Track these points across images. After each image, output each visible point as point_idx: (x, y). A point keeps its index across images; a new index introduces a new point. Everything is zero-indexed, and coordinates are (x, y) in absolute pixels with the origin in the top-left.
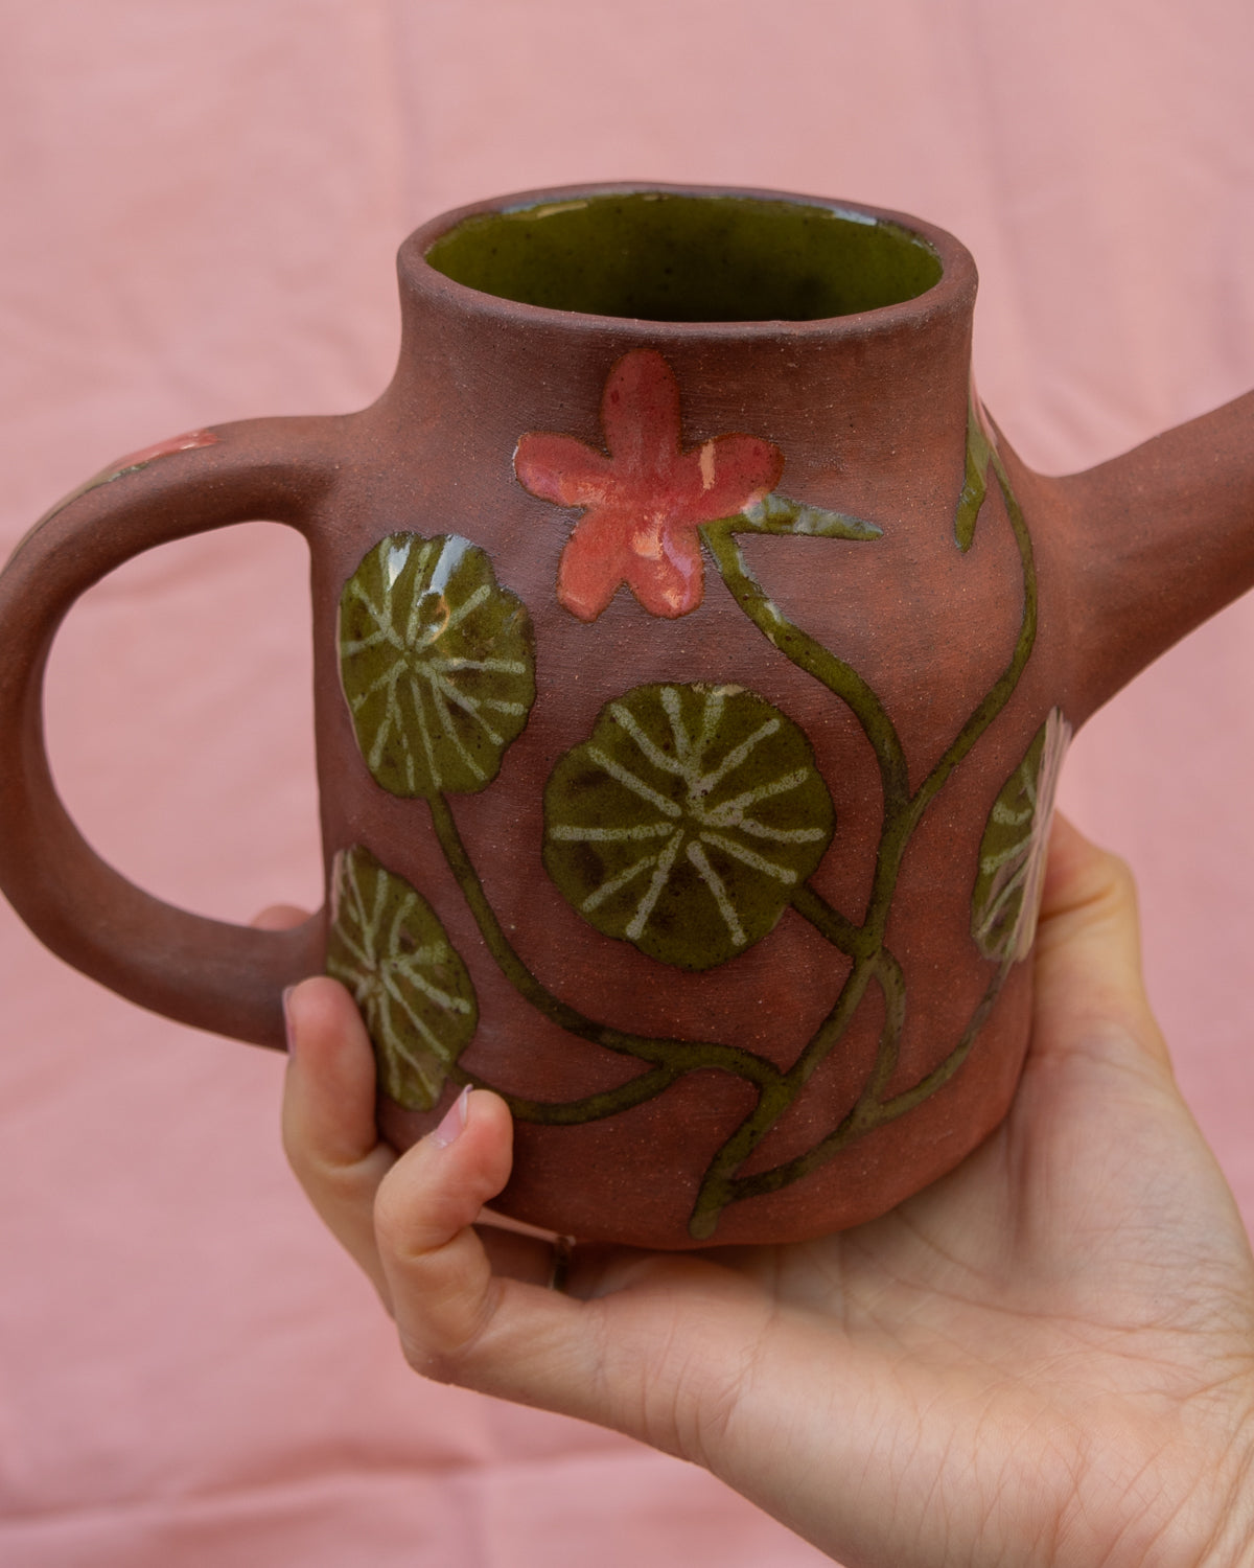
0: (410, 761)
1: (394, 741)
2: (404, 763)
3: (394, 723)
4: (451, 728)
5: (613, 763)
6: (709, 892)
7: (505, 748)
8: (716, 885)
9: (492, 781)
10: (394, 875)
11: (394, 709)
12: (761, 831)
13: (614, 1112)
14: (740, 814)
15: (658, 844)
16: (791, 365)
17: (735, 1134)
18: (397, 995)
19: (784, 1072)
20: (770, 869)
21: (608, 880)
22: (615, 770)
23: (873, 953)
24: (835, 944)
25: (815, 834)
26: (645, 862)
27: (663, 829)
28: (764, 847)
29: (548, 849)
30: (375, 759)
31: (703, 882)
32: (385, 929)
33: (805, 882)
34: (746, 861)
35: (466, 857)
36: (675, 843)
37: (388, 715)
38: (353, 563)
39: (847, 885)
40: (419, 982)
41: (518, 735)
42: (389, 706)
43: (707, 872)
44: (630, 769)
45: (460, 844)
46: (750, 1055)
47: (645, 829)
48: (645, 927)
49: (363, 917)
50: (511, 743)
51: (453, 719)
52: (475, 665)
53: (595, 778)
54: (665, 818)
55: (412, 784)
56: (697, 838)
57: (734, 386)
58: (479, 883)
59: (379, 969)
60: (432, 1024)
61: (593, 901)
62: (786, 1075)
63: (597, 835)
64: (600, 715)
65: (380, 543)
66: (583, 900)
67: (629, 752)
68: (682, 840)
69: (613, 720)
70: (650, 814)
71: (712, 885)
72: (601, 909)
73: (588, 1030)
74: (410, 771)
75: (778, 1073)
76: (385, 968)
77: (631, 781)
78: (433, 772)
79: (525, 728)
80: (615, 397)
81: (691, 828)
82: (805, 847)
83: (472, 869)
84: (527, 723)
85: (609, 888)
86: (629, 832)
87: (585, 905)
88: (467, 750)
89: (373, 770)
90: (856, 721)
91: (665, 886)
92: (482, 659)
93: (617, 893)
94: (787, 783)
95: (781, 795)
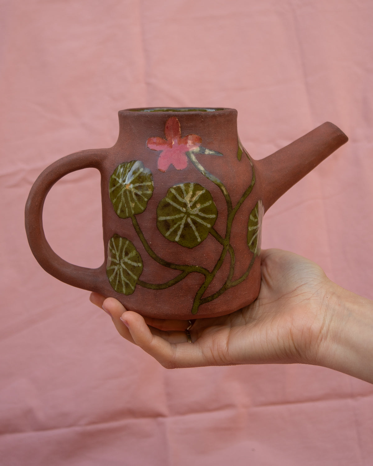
0: (127, 209)
1: (123, 206)
2: (125, 211)
3: (123, 202)
4: (136, 199)
5: (171, 201)
6: (193, 229)
7: (148, 201)
8: (194, 228)
9: (145, 209)
10: (123, 238)
11: (123, 199)
12: (203, 215)
13: (174, 284)
14: (198, 211)
15: (181, 218)
16: (202, 120)
17: (200, 288)
18: (124, 267)
19: (210, 272)
20: (205, 224)
21: (171, 228)
22: (171, 202)
23: (227, 245)
24: (219, 242)
25: (214, 216)
26: (179, 223)
27: (182, 215)
28: (203, 218)
29: (158, 223)
30: (119, 212)
31: (191, 227)
32: (121, 252)
33: (212, 228)
34: (200, 222)
35: (140, 228)
36: (185, 218)
37: (122, 201)
38: (112, 172)
39: (221, 228)
40: (129, 262)
41: (151, 198)
42: (122, 198)
43: (192, 225)
44: (175, 202)
45: (138, 226)
46: (203, 268)
47: (178, 215)
48: (179, 238)
49: (116, 251)
50: (149, 200)
51: (136, 197)
52: (141, 184)
53: (168, 205)
54: (182, 212)
55: (127, 215)
56: (189, 217)
57: (191, 124)
58: (143, 234)
59: (120, 262)
60: (132, 271)
61: (168, 233)
62: (211, 273)
63: (168, 218)
64: (168, 191)
65: (118, 166)
66: (166, 234)
67: (175, 199)
68: (186, 217)
69: (171, 192)
70: (179, 212)
71: (193, 228)
72: (170, 235)
73: (168, 265)
74: (127, 212)
75: (209, 272)
76: (122, 261)
77: (175, 205)
78: (132, 210)
79: (152, 196)
80: (167, 127)
81: (188, 214)
82: (212, 219)
83: (141, 231)
84: (152, 195)
85: (171, 230)
86: (175, 217)
87: (166, 235)
88: (140, 203)
89: (118, 215)
90: (221, 191)
91: (183, 228)
92: (142, 183)
93: (173, 231)
94: (207, 204)
95: (206, 207)
